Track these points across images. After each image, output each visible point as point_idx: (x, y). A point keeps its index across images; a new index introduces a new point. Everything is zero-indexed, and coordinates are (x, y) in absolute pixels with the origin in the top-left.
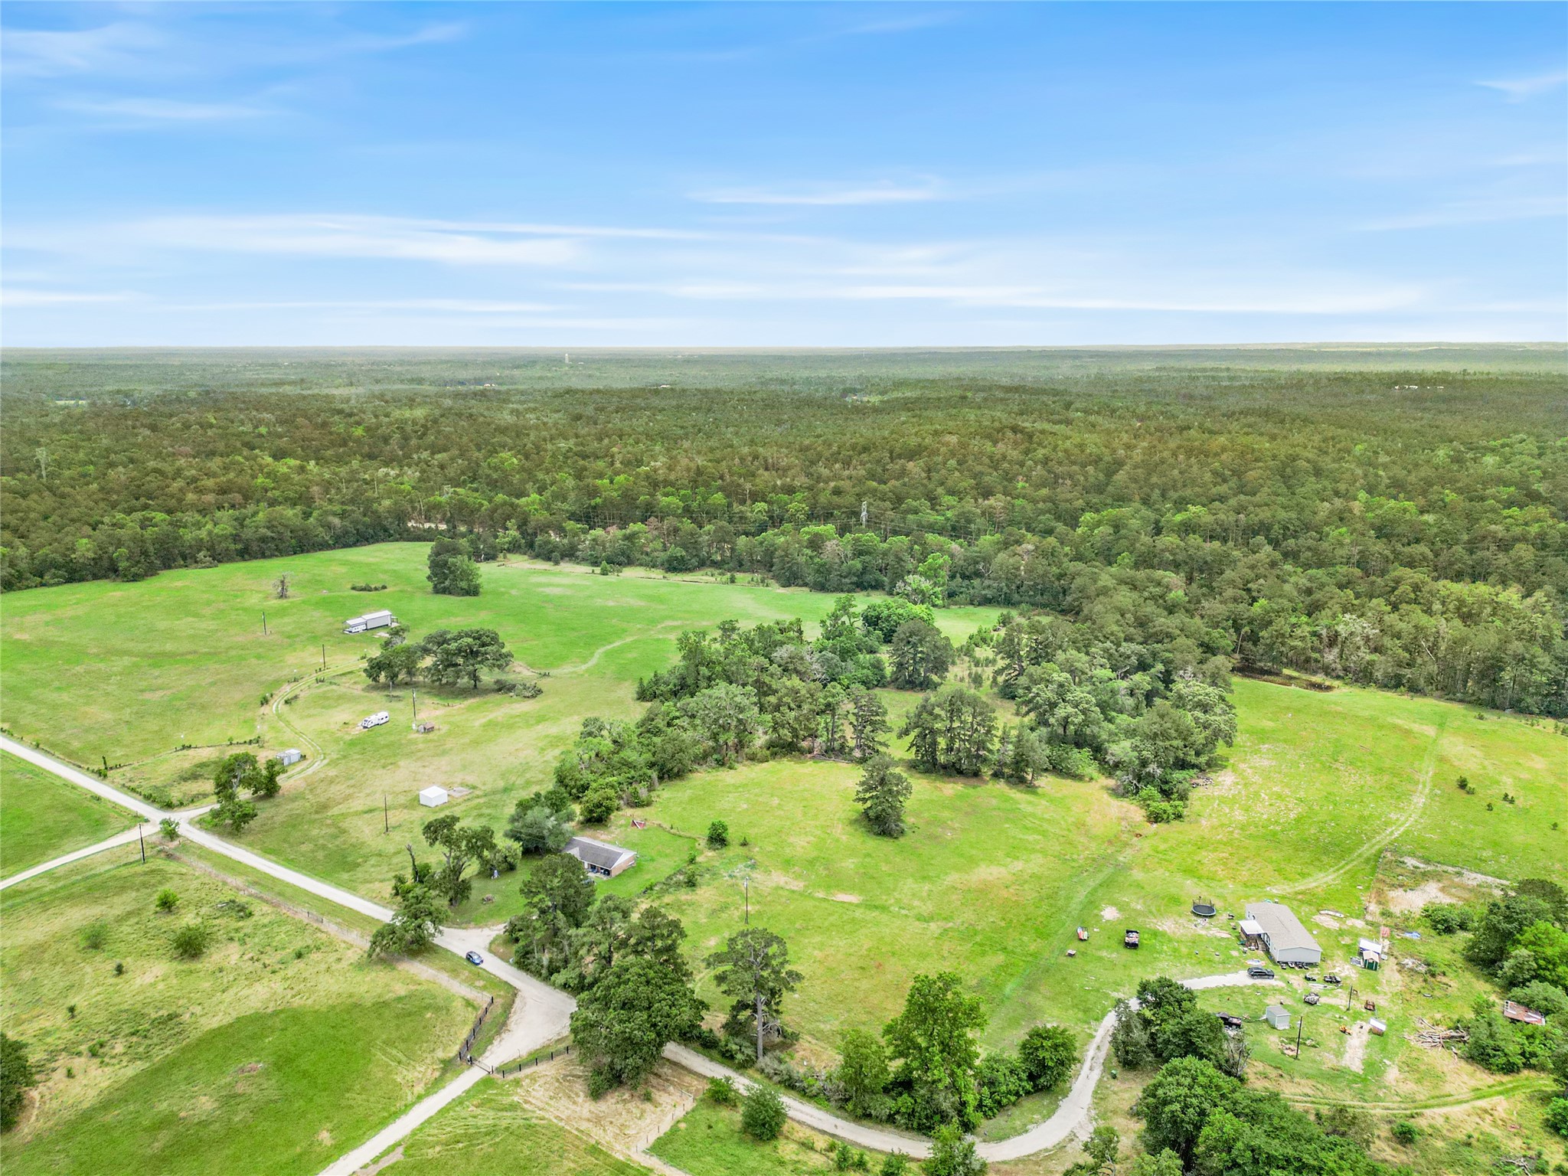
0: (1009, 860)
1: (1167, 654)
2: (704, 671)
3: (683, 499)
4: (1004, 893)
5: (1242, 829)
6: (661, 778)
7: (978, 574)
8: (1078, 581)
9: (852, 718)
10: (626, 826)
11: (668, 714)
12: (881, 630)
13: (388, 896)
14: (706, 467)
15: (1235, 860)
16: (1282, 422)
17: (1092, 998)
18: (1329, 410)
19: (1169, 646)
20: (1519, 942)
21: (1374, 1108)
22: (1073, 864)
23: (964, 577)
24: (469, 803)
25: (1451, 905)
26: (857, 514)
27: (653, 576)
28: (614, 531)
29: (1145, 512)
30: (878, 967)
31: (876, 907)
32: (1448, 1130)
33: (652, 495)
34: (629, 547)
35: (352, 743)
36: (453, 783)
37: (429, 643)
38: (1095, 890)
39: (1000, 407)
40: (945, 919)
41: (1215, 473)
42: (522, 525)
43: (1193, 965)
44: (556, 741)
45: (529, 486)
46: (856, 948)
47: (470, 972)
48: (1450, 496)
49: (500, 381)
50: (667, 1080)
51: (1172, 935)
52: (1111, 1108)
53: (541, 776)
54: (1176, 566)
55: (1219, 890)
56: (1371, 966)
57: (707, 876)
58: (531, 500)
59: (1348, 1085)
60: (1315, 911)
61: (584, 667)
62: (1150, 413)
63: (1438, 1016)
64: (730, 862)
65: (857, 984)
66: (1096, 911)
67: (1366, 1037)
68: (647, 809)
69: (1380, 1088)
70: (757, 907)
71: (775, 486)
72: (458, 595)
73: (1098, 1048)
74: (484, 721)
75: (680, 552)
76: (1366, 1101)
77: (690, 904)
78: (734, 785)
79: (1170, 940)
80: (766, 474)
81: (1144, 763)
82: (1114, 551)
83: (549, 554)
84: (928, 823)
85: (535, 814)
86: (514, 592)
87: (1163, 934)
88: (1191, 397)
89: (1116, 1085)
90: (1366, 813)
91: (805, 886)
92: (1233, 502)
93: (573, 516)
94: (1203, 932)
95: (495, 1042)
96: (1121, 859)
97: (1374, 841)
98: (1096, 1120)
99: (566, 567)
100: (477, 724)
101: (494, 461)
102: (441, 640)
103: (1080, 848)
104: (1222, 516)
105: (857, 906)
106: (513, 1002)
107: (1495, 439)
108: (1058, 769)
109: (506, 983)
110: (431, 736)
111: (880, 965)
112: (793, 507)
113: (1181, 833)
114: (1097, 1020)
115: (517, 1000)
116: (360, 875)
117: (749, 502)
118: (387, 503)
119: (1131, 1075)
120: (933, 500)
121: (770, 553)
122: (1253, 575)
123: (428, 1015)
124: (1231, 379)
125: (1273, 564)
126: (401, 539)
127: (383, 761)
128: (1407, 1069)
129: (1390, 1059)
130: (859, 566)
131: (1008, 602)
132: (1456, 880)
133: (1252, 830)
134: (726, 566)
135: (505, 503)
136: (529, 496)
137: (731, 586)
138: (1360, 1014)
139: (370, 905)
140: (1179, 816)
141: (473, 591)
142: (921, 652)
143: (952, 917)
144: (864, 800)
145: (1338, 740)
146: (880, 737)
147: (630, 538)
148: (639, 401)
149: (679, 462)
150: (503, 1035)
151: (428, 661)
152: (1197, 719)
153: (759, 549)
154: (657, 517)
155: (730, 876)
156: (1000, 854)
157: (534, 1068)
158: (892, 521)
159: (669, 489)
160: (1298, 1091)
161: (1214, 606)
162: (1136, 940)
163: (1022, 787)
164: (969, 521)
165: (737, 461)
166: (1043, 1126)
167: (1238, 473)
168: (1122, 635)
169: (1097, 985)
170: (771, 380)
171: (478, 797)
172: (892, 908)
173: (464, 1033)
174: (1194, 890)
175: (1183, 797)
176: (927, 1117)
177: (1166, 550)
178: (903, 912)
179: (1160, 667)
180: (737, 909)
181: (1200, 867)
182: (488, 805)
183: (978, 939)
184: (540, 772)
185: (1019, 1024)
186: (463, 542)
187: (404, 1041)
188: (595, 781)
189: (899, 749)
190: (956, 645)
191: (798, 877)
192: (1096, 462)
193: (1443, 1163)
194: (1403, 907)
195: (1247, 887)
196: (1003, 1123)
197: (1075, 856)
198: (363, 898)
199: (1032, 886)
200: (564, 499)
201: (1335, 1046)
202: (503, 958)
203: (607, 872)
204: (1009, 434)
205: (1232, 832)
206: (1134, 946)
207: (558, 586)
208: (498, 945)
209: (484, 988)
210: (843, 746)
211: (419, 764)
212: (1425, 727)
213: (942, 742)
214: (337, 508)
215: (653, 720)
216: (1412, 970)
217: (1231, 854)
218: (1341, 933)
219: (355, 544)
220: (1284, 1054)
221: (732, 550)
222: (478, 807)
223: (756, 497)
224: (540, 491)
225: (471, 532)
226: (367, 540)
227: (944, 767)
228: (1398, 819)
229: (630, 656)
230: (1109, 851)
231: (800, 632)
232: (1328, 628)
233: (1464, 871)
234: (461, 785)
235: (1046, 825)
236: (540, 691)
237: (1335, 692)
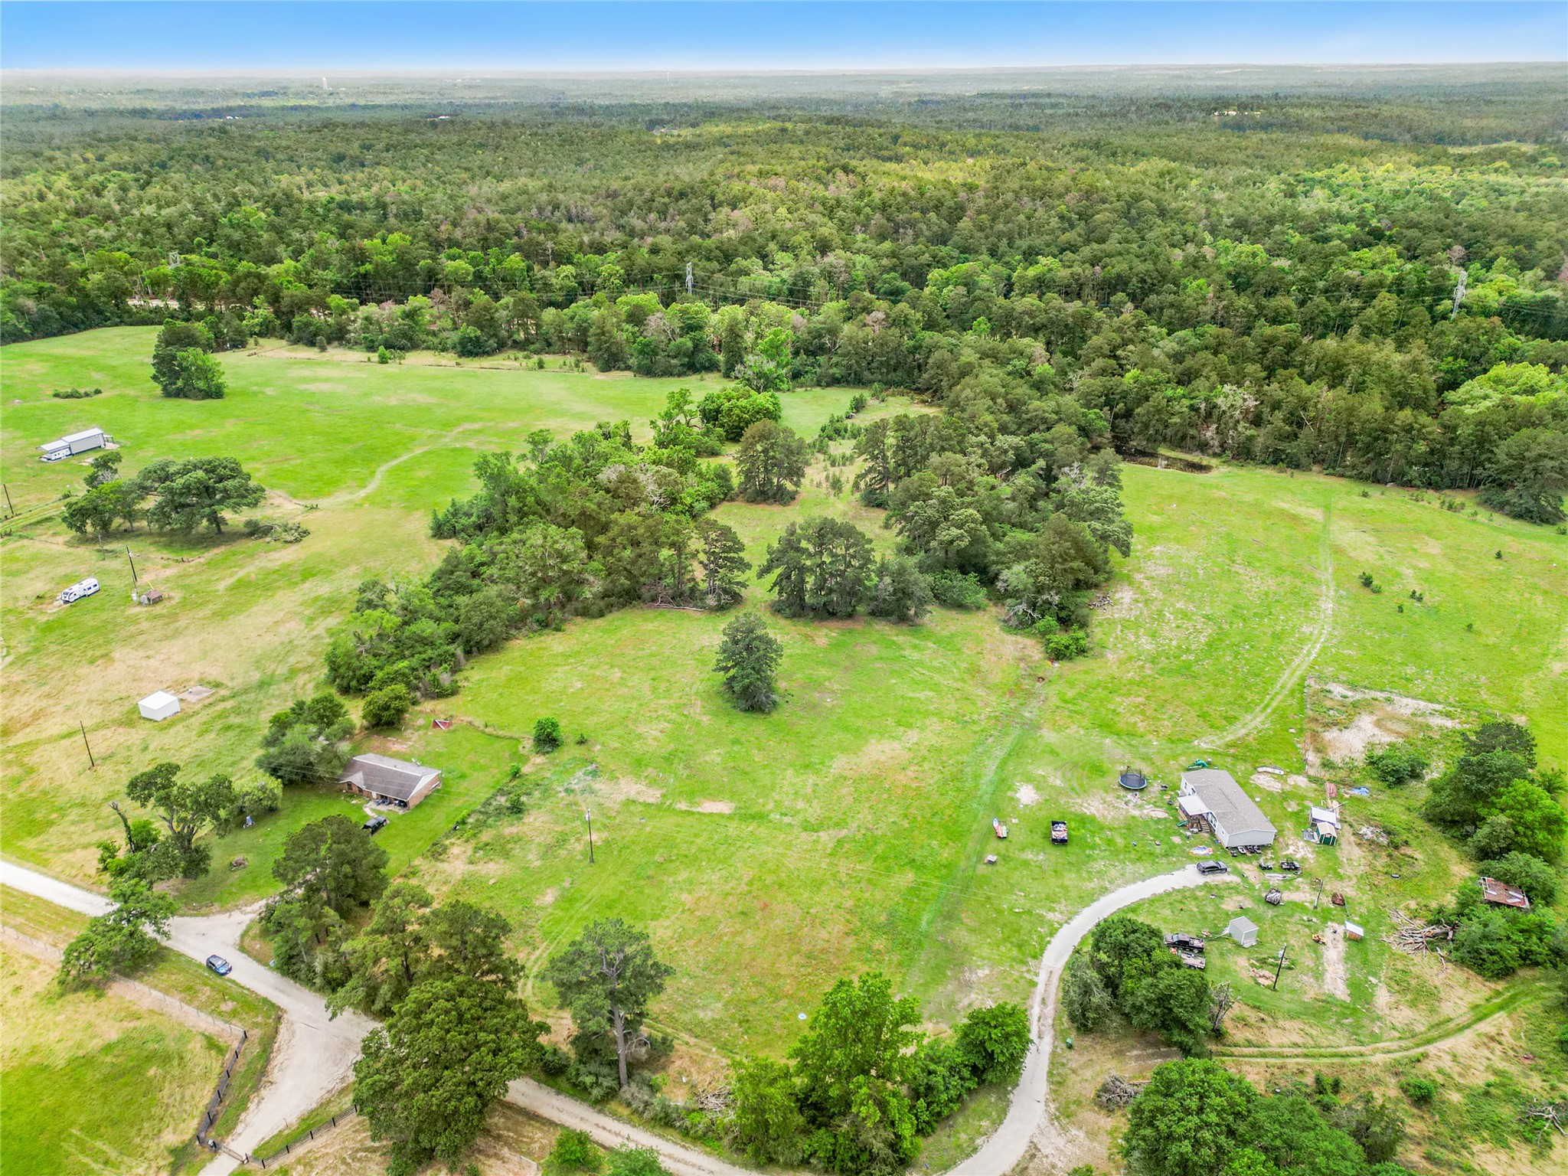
0: (901, 729)
1: (1047, 446)
2: (513, 501)
3: (473, 261)
4: (902, 779)
5: (1152, 662)
6: (468, 653)
7: (822, 349)
8: (936, 356)
9: (702, 557)
10: (425, 727)
11: (473, 559)
12: (722, 426)
13: (93, 872)
14: (498, 222)
15: (1154, 706)
16: (1114, 154)
17: (1025, 923)
18: (1157, 141)
19: (1047, 435)
20: (1493, 805)
21: (1374, 1052)
22: (975, 728)
23: (808, 353)
24: (210, 711)
25: (1391, 745)
26: (679, 277)
27: (444, 362)
28: (391, 309)
29: (996, 267)
30: (762, 910)
31: (753, 817)
32: (1460, 1075)
33: (434, 258)
34: (411, 327)
35: (48, 628)
36: (189, 680)
37: (147, 479)
38: (1004, 763)
39: (824, 140)
40: (837, 824)
41: (1062, 217)
42: (275, 300)
43: (1133, 862)
44: (329, 606)
45: (280, 249)
46: (733, 883)
47: (213, 988)
48: (1296, 238)
49: (245, 112)
50: (499, 1138)
51: (1101, 820)
52: (1073, 1098)
53: (310, 660)
54: (1035, 330)
55: (1143, 750)
56: (1328, 841)
57: (537, 794)
58: (283, 269)
59: (1338, 1022)
60: (1250, 768)
61: (363, 493)
62: (981, 147)
63: (1413, 905)
64: (566, 771)
65: (739, 939)
66: (1009, 793)
67: (1342, 946)
68: (453, 700)
69: (1373, 1021)
70: (605, 835)
71: (581, 244)
72: (197, 398)
73: (1044, 1001)
74: (230, 581)
75: (473, 332)
76: (1362, 1044)
77: (516, 839)
78: (562, 654)
79: (1102, 829)
80: (570, 226)
81: (1040, 590)
82: (969, 315)
83: (311, 338)
84: (803, 687)
85: (296, 735)
86: (269, 391)
87: (1092, 820)
88: (1017, 128)
89: (1074, 1059)
90: (1278, 628)
91: (663, 796)
92: (1086, 251)
93: (338, 289)
94: (1136, 813)
95: (252, 1106)
96: (1027, 714)
97: (1293, 665)
98: (1057, 1118)
99: (335, 353)
100: (222, 586)
101: (236, 216)
102: (163, 475)
103: (980, 705)
104: (1077, 269)
105: (730, 817)
106: (276, 1031)
107: (1318, 170)
108: (942, 599)
109: (266, 1001)
110: (158, 609)
111: (766, 905)
112: (605, 269)
113: (1086, 672)
114: (1035, 957)
115: (283, 1029)
116: (53, 840)
117: (552, 264)
118: (96, 277)
119: (1087, 1041)
120: (765, 258)
121: (583, 330)
122: (1119, 340)
123: (151, 1072)
124: (1054, 106)
125: (1140, 325)
126: (122, 323)
127: (90, 653)
128: (1397, 988)
129: (1375, 975)
130: (690, 344)
131: (859, 381)
132: (1389, 709)
133: (1164, 662)
134: (532, 347)
135: (248, 274)
136: (281, 262)
137: (541, 372)
138: (1329, 910)
139: (67, 889)
140: (1082, 651)
141: (215, 393)
142: (773, 457)
143: (844, 821)
144: (726, 669)
145: (1229, 535)
146: (739, 576)
147: (410, 315)
148: (412, 136)
149: (465, 213)
150: (263, 1092)
151: (151, 503)
152: (1093, 531)
153: (569, 325)
154: (442, 287)
155: (566, 790)
156: (891, 722)
157: (309, 1145)
158: (721, 285)
159: (455, 251)
160: (1286, 1041)
161: (1082, 380)
162: (1063, 835)
163: (905, 628)
164: (808, 284)
165: (534, 211)
166: (995, 1137)
167: (1084, 216)
168: (996, 425)
169: (1028, 906)
170: (567, 108)
171: (223, 699)
172: (772, 816)
173: (205, 1095)
174: (1118, 755)
175: (1083, 625)
176: (852, 1159)
177: (1025, 312)
178: (787, 820)
179: (1041, 463)
180: (578, 840)
181: (1117, 719)
182: (237, 711)
183: (880, 849)
184: (310, 653)
185: (945, 976)
186: (199, 327)
187: (114, 1123)
188: (381, 668)
189: (759, 591)
190: (808, 440)
191: (652, 783)
192: (936, 207)
193: (1465, 1127)
194: (1345, 752)
195: (1173, 742)
196: (944, 1139)
197: (975, 717)
198: (57, 878)
199: (932, 765)
200: (326, 266)
201: (1312, 965)
202: (261, 960)
203: (404, 804)
204: (840, 173)
205: (1143, 667)
206: (1063, 842)
207: (326, 380)
208: (254, 938)
209: (234, 1013)
210: (693, 590)
211: (141, 653)
212: (1311, 511)
213: (810, 581)
214: (29, 287)
215: (452, 573)
216: (1372, 842)
217: (1147, 698)
218: (1285, 796)
219: (60, 332)
220: (1258, 984)
221: (538, 326)
222: (223, 715)
223: (562, 258)
224: (296, 255)
225: (211, 311)
226: (76, 326)
227: (814, 609)
228: (1311, 634)
229: (420, 474)
230: (1012, 705)
231: (629, 437)
232: (1207, 400)
233: (1393, 697)
234: (202, 682)
235: (937, 677)
236: (306, 533)
237: (1214, 473)
